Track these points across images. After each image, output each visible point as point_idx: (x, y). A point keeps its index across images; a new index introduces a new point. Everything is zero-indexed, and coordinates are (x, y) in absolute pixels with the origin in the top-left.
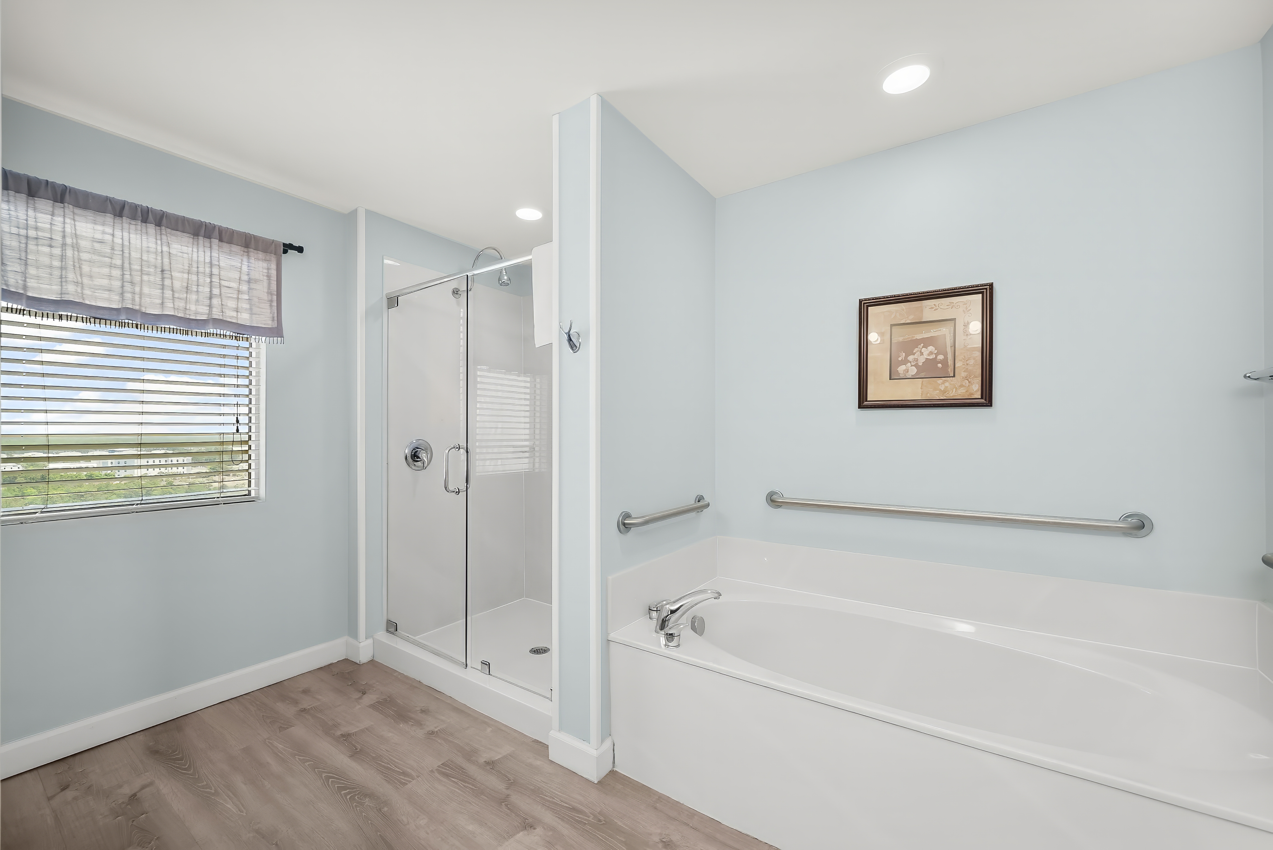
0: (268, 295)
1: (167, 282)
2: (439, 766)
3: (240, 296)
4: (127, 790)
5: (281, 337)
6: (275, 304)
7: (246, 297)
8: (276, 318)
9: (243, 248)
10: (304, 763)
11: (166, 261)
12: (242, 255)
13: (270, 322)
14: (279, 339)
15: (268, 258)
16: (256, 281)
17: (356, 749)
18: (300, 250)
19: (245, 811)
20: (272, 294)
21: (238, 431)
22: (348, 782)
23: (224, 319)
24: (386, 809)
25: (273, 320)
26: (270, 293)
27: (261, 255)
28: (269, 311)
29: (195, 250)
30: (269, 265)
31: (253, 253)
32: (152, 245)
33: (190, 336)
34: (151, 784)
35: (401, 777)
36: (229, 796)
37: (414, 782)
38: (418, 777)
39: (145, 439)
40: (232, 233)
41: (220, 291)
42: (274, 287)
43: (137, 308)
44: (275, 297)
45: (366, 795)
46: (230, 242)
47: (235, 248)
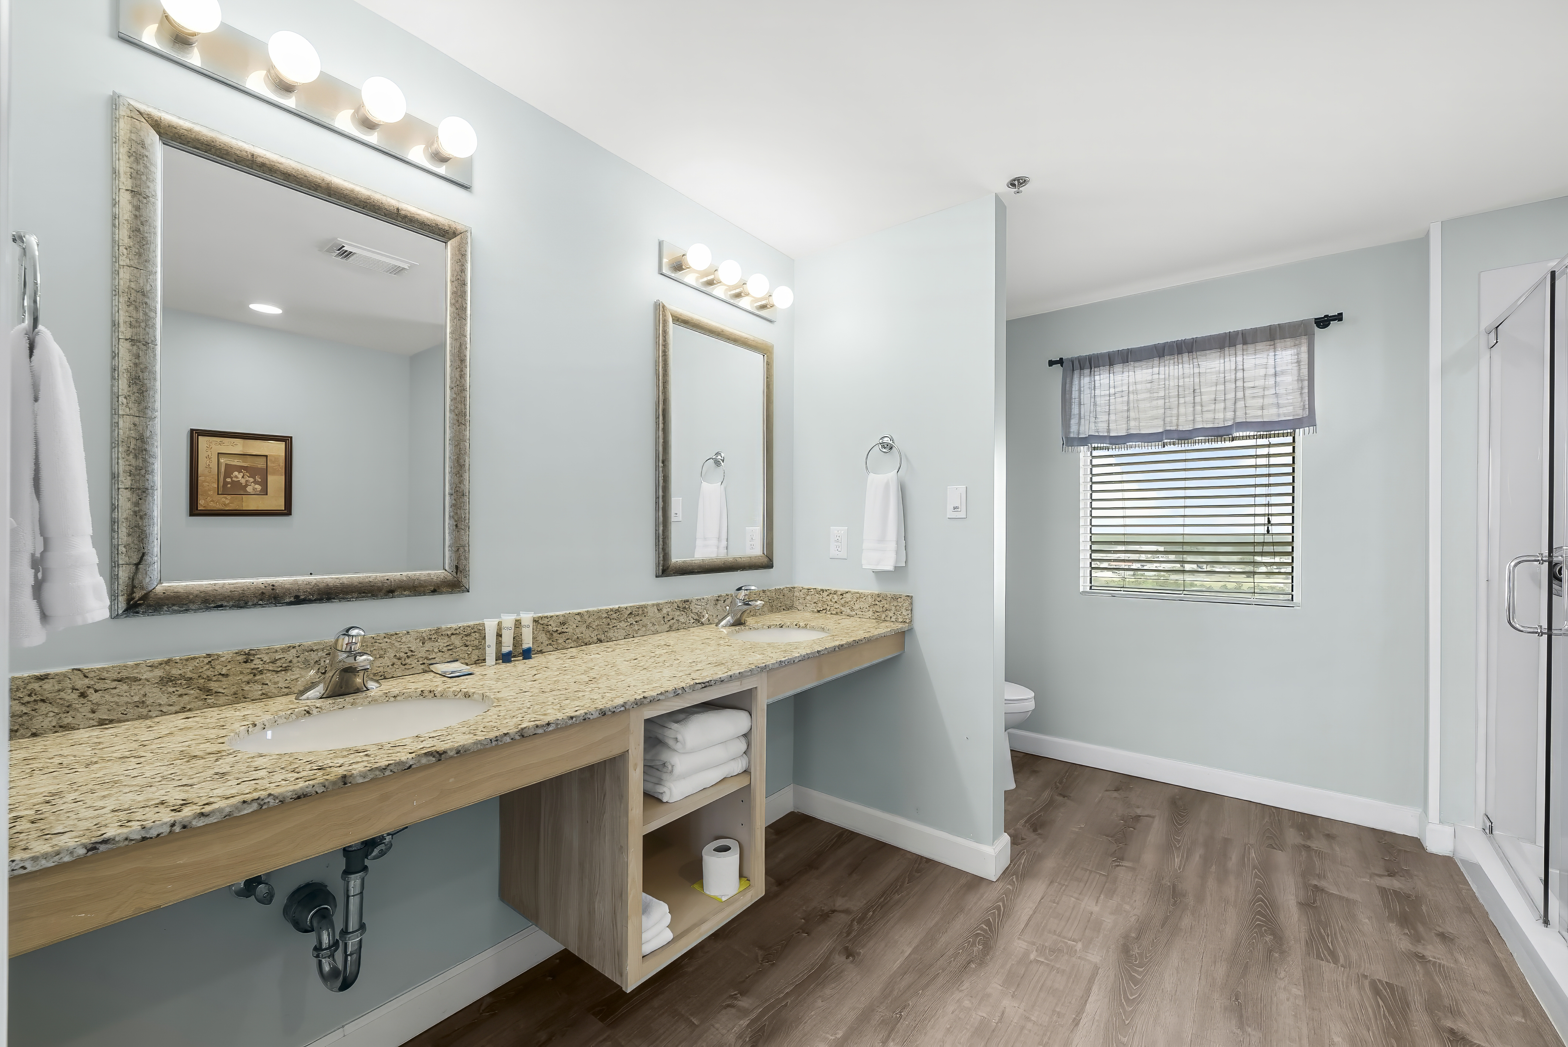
0: (1298, 383)
1: (1198, 399)
2: (1380, 981)
3: (1266, 393)
4: (1139, 811)
5: (1313, 426)
6: (1306, 390)
7: (1273, 391)
8: (1307, 406)
9: (1268, 343)
10: (1256, 878)
11: (1197, 380)
12: (1268, 350)
13: (1301, 412)
14: (1311, 428)
15: (1297, 342)
16: (1283, 372)
17: (1314, 903)
18: (1339, 317)
19: (1181, 870)
20: (1302, 381)
21: (1268, 531)
22: (1273, 916)
23: (1248, 420)
24: (1277, 955)
25: (1304, 409)
26: (1300, 380)
27: (1289, 342)
28: (1299, 400)
29: (1222, 361)
30: (1299, 349)
31: (1279, 344)
32: (1187, 371)
33: (1219, 443)
34: (1153, 817)
35: (1326, 952)
36: (1182, 856)
37: (1332, 965)
38: (1342, 966)
39: (1187, 539)
40: (1255, 331)
41: (1244, 394)
42: (1305, 371)
43: (1174, 428)
44: (1306, 383)
45: (1274, 933)
46: (1254, 342)
47: (1260, 346)
